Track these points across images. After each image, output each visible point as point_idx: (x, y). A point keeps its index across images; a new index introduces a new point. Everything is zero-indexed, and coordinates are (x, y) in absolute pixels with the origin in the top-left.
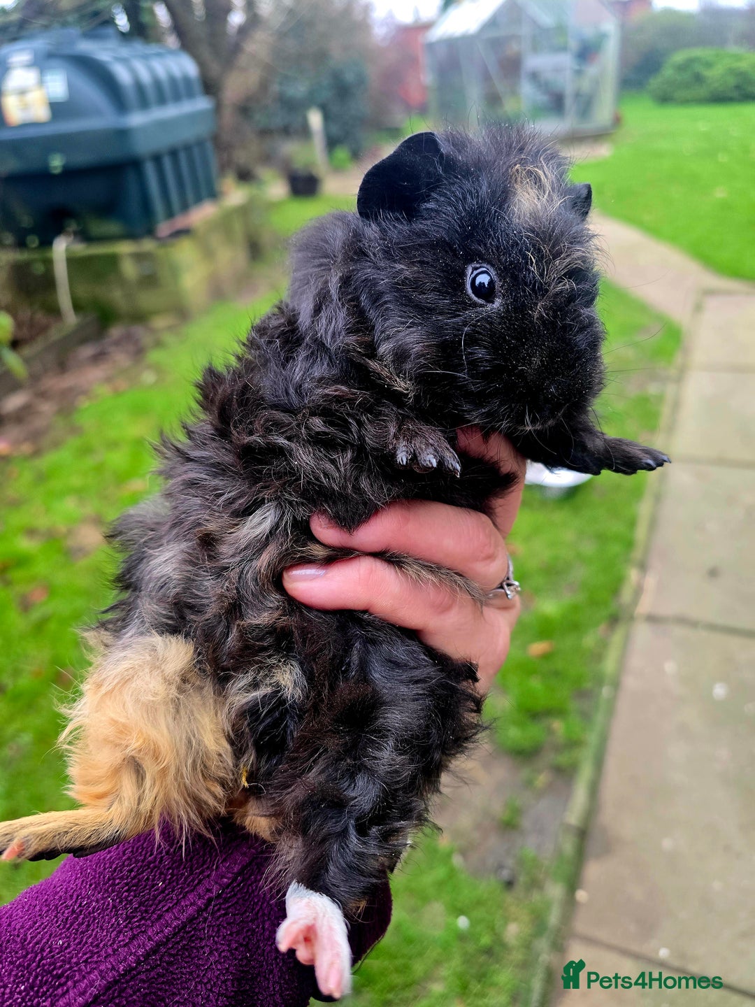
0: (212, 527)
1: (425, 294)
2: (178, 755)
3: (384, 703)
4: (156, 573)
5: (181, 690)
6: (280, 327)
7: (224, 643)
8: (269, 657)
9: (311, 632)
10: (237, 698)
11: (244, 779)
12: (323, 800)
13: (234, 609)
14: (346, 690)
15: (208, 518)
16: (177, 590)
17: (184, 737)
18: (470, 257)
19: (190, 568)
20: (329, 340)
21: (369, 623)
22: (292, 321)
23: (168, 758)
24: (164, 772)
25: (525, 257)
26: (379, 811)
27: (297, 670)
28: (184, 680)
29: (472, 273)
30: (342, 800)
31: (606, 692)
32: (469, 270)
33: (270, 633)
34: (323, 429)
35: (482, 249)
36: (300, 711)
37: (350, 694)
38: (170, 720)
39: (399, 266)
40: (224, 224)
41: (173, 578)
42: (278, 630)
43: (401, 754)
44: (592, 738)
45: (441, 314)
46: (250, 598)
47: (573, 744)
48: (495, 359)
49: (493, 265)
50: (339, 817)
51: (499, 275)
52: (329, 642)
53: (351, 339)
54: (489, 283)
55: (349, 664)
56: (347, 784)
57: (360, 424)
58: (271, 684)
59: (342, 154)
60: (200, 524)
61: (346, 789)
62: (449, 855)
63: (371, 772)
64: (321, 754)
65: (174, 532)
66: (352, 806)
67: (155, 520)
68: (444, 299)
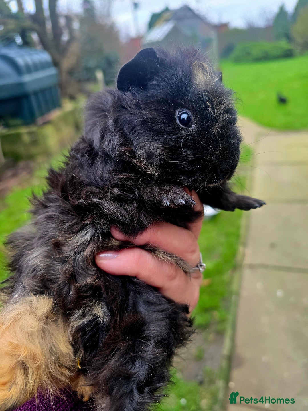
0: (60, 239)
1: (158, 125)
2: (46, 357)
3: (147, 323)
4: (30, 263)
5: (46, 323)
6: (85, 148)
7: (68, 296)
8: (90, 301)
9: (110, 288)
10: (76, 323)
11: (78, 364)
12: (120, 376)
13: (72, 277)
14: (128, 318)
15: (58, 234)
16: (42, 272)
17: (49, 348)
18: (177, 106)
19: (48, 260)
20: (110, 151)
21: (136, 283)
22: (91, 145)
23: (41, 360)
24: (38, 368)
25: (206, 104)
26: (149, 379)
27: (105, 307)
28: (47, 318)
29: (178, 114)
30: (129, 375)
31: (234, 298)
32: (177, 113)
33: (90, 289)
34: (120, 193)
35: (182, 102)
36: (107, 328)
37: (130, 319)
38: (40, 338)
39: (145, 112)
40: (65, 118)
41: (40, 265)
42: (94, 286)
43: (158, 348)
44: (230, 317)
45: (167, 134)
46: (81, 271)
47: (223, 321)
48: (196, 154)
49: (189, 109)
50: (127, 384)
51: (193, 114)
52: (118, 293)
53: (123, 149)
54: (187, 118)
55: (128, 304)
56: (130, 366)
57: (140, 189)
58: (91, 315)
60: (54, 238)
61: (131, 369)
63: (142, 358)
64: (116, 351)
65: (41, 241)
66: (135, 378)
67: (30, 236)
68: (168, 127)
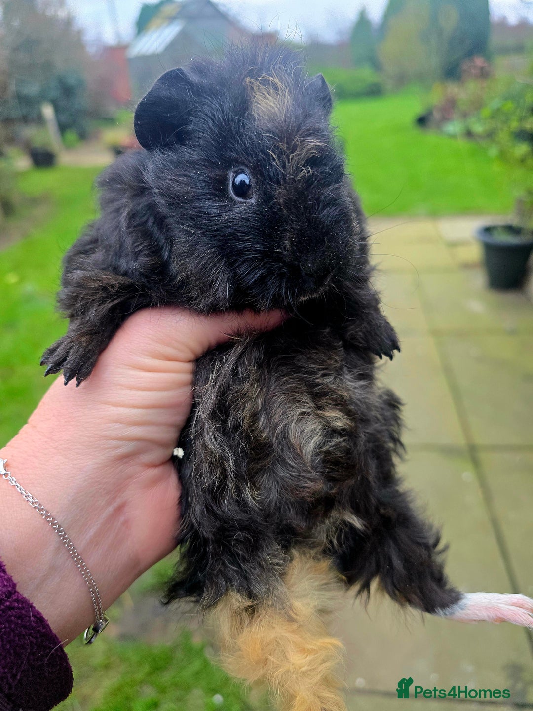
32: (230, 174)
35: (234, 154)
51: (253, 173)
59: (71, 136)
62: (201, 650)
